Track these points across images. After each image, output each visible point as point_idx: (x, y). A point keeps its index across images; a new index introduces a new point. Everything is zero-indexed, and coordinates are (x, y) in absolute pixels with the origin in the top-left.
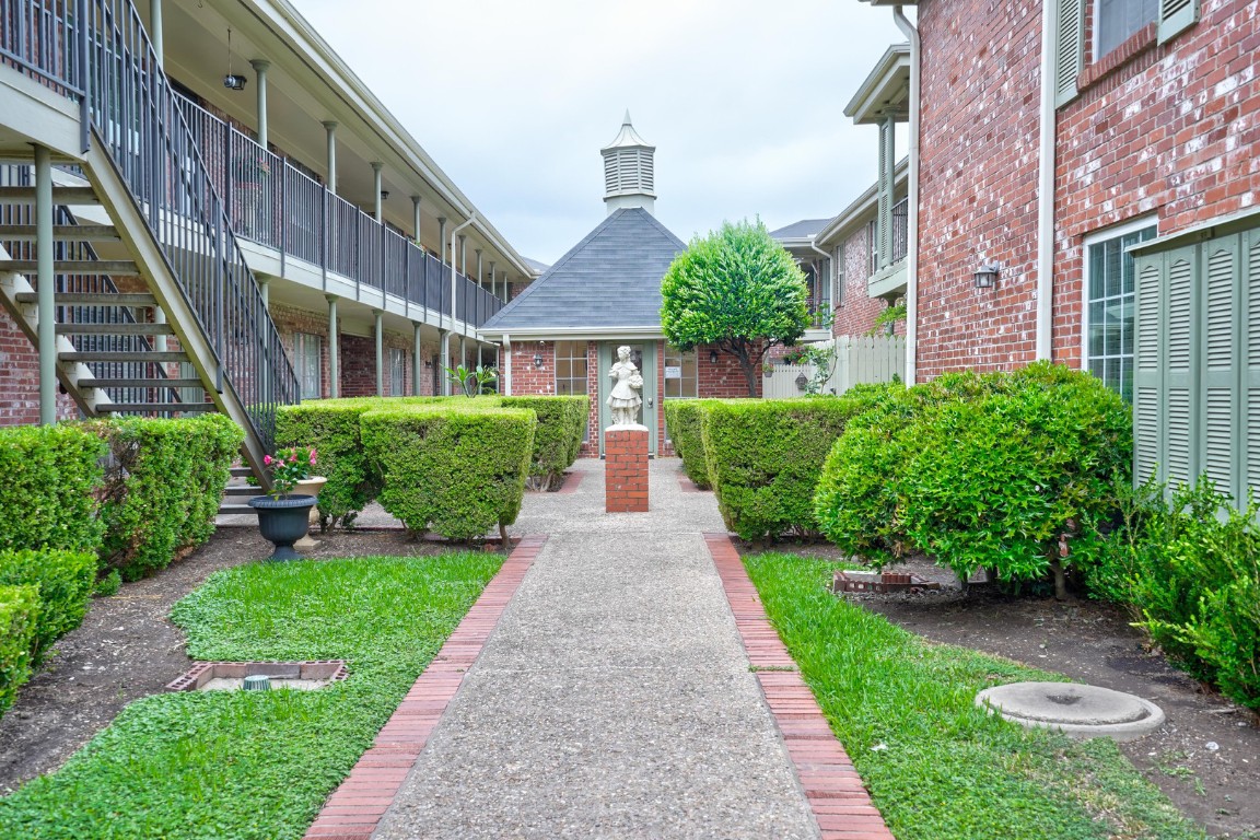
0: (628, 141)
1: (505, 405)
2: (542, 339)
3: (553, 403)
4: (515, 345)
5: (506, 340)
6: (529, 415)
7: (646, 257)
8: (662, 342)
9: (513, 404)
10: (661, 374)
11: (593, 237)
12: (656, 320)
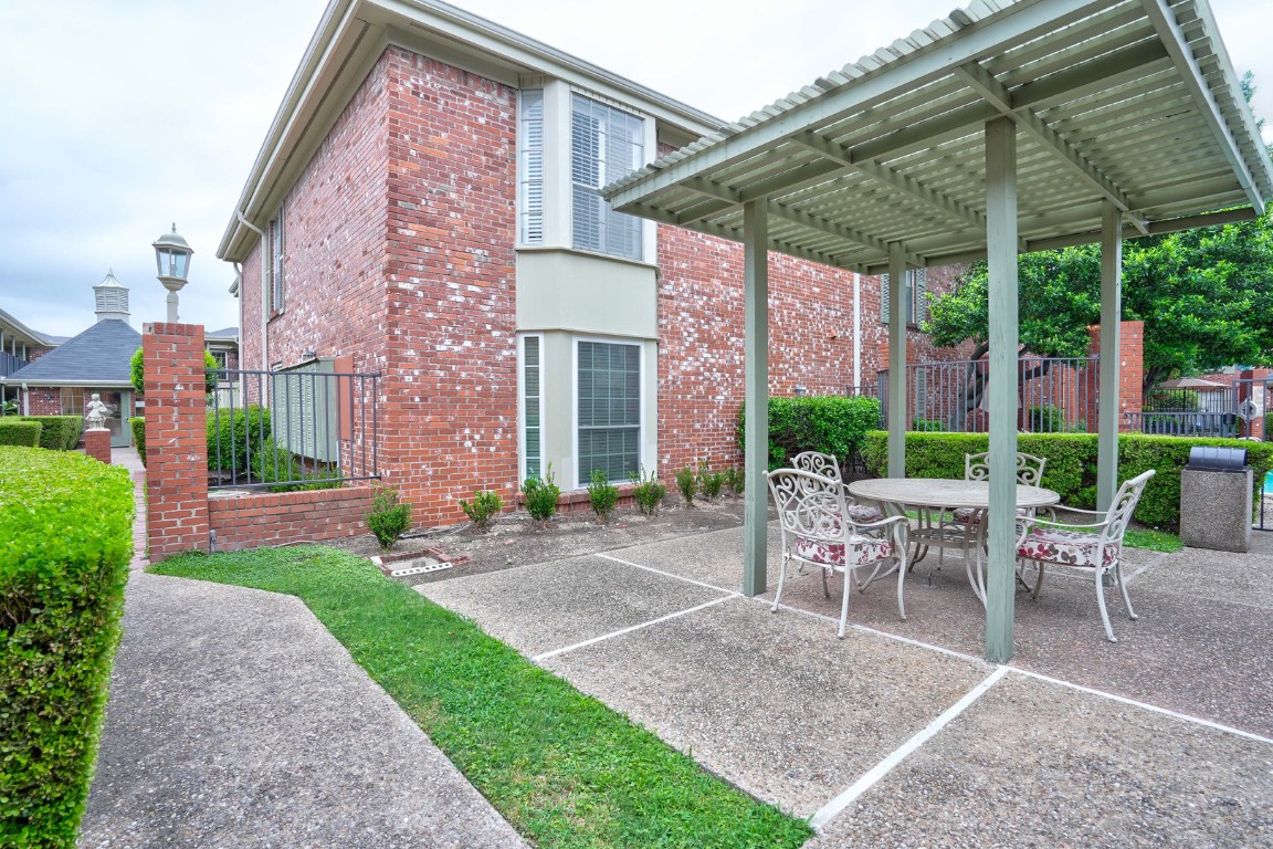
0: (111, 284)
1: (23, 420)
2: (51, 386)
3: (56, 419)
4: (31, 389)
5: (24, 386)
6: (39, 424)
7: (123, 345)
8: (133, 389)
9: (29, 420)
10: (133, 405)
11: (87, 333)
12: (128, 378)
